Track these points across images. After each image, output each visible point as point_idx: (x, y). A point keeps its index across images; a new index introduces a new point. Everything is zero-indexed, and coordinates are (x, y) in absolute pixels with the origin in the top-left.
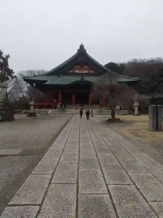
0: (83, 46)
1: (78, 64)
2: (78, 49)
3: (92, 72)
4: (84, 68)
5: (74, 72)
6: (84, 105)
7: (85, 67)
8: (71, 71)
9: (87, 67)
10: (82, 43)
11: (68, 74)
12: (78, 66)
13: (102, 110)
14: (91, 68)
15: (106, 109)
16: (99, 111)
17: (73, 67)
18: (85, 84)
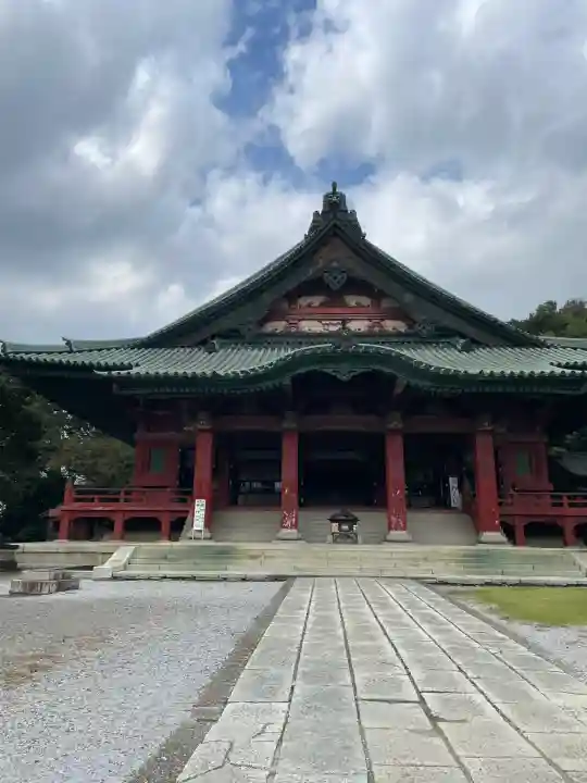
0: (342, 197)
1: (315, 286)
2: (316, 213)
3: (390, 325)
4: (345, 305)
5: (293, 330)
6: (356, 514)
7: (352, 300)
8: (279, 326)
9: (365, 301)
10: (334, 185)
11: (261, 340)
12: (317, 300)
13: (481, 547)
14: (385, 304)
15: (504, 539)
16: (465, 556)
17: (289, 306)
18: (359, 371)
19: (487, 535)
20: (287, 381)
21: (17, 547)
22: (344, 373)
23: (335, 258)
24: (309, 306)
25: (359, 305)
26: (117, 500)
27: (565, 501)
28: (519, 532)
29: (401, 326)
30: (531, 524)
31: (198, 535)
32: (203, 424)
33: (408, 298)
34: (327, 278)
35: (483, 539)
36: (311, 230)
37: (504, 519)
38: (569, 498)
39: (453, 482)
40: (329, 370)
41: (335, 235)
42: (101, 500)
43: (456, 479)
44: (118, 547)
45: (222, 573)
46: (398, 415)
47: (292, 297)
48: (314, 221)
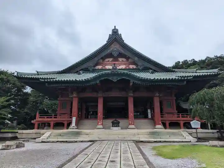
0: (117, 30)
1: (110, 55)
2: (110, 35)
3: (131, 67)
4: (119, 61)
5: (104, 68)
6: (119, 121)
7: (120, 59)
8: (100, 67)
10: (115, 27)
11: (94, 71)
12: (111, 59)
13: (155, 130)
14: (130, 60)
15: (163, 127)
16: (150, 133)
17: (103, 61)
18: (119, 79)
19: (157, 126)
20: (98, 82)
21: (18, 132)
22: (115, 79)
23: (115, 47)
24: (108, 61)
25: (123, 61)
26: (52, 118)
27: (180, 116)
28: (167, 125)
29: (134, 67)
30: (171, 123)
31: (73, 128)
32: (75, 95)
33: (136, 59)
34: (113, 53)
35: (156, 128)
36: (108, 39)
37: (162, 121)
38: (182, 115)
39: (149, 111)
40: (110, 79)
41: (115, 41)
42: (47, 118)
43: (150, 110)
44: (46, 132)
45: (75, 140)
46: (131, 91)
47: (103, 59)
48: (109, 37)
